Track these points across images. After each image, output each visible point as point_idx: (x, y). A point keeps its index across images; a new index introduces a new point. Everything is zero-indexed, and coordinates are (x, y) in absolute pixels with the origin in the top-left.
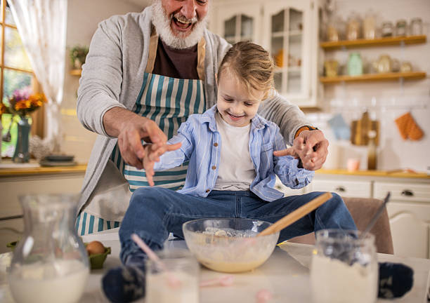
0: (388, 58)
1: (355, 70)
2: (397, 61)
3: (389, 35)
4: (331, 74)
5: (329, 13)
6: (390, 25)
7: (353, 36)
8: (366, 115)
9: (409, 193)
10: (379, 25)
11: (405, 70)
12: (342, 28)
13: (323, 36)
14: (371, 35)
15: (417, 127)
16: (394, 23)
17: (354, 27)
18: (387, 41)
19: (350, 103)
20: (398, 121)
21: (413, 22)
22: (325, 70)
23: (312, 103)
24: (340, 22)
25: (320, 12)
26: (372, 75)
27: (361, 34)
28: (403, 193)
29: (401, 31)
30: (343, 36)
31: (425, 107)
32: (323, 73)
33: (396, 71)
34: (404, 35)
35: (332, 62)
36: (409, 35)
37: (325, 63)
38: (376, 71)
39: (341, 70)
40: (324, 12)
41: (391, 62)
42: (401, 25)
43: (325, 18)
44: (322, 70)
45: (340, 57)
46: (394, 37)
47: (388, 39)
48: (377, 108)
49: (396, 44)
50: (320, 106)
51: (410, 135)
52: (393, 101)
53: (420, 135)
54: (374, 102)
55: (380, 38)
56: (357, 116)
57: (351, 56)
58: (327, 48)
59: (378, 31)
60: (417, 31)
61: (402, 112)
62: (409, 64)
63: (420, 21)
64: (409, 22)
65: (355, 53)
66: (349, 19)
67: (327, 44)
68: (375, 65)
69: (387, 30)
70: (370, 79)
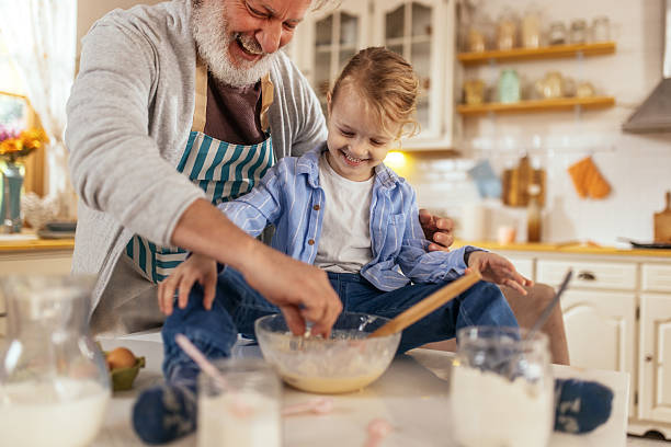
0: (558, 76)
1: (510, 96)
2: (572, 82)
3: (560, 42)
4: (474, 101)
5: (471, 9)
6: (561, 26)
7: (506, 44)
8: (525, 161)
9: (589, 277)
10: (546, 27)
11: (583, 95)
12: (491, 32)
13: (462, 45)
14: (533, 42)
15: (601, 178)
16: (568, 24)
17: (509, 30)
18: (557, 51)
19: (500, 143)
20: (572, 170)
21: (596, 22)
22: (464, 95)
23: (446, 143)
24: (487, 22)
25: (458, 8)
26: (534, 102)
27: (518, 43)
28: (581, 276)
29: (578, 36)
30: (491, 45)
31: (614, 149)
32: (461, 100)
33: (570, 95)
34: (582, 42)
35: (475, 83)
36: (589, 42)
37: (465, 85)
38: (540, 96)
39: (489, 95)
40: (463, 9)
41: (563, 82)
42: (577, 27)
43: (465, 18)
44: (460, 95)
45: (488, 75)
46: (568, 46)
47: (559, 48)
48: (542, 151)
49: (570, 55)
50: (457, 147)
51: (591, 191)
52: (566, 141)
53: (605, 191)
54: (537, 141)
55: (546, 47)
56: (511, 162)
57: (503, 73)
58: (468, 62)
59: (544, 36)
60: (601, 37)
61: (577, 157)
62: (589, 85)
63: (606, 21)
64: (589, 22)
65: (508, 68)
66: (501, 18)
67: (469, 56)
68: (539, 87)
69: (557, 35)
70: (531, 108)
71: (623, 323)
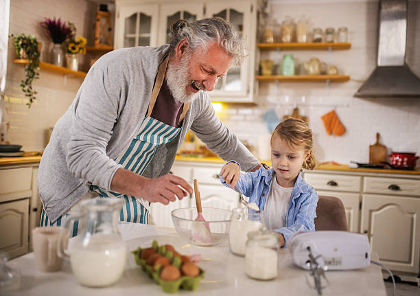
0: (318, 60)
1: (288, 71)
2: (325, 64)
3: (319, 40)
4: (267, 72)
5: (265, 15)
6: (320, 31)
7: (287, 38)
8: (296, 110)
9: (334, 184)
10: (311, 30)
11: (332, 72)
12: (278, 30)
13: (260, 38)
14: (303, 39)
15: (340, 123)
16: (324, 30)
17: (289, 30)
18: (317, 45)
19: (282, 100)
20: (323, 118)
21: (340, 30)
22: (260, 68)
23: (250, 99)
24: (276, 25)
25: (258, 14)
26: (302, 76)
27: (294, 39)
28: (328, 183)
29: (329, 38)
30: (278, 39)
31: (348, 106)
32: (259, 72)
33: (323, 73)
34: (332, 42)
35: (267, 61)
36: (336, 42)
37: (261, 62)
38: (307, 72)
39: (275, 69)
40: (262, 14)
41: (320, 64)
42: (329, 32)
43: (262, 21)
44: (257, 69)
45: (275, 57)
46: (323, 43)
48: (306, 105)
49: (325, 48)
50: (256, 102)
51: (334, 131)
52: (320, 100)
53: (342, 131)
54: (303, 99)
55: (311, 43)
56: (288, 112)
57: (285, 57)
58: (263, 49)
59: (310, 35)
60: (342, 39)
61: (328, 110)
62: (336, 68)
63: (346, 30)
64: (336, 30)
65: (288, 53)
66: (283, 23)
67: (263, 45)
68: (306, 66)
69: (317, 36)
70: (301, 79)
71: (352, 211)
